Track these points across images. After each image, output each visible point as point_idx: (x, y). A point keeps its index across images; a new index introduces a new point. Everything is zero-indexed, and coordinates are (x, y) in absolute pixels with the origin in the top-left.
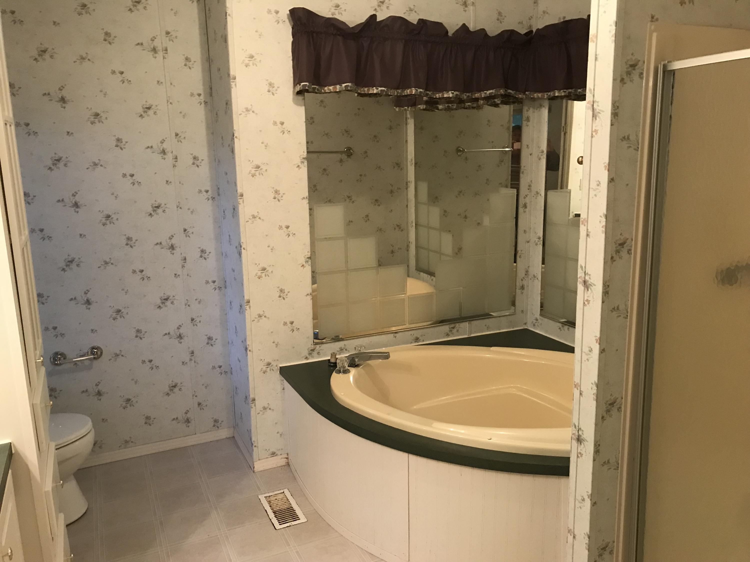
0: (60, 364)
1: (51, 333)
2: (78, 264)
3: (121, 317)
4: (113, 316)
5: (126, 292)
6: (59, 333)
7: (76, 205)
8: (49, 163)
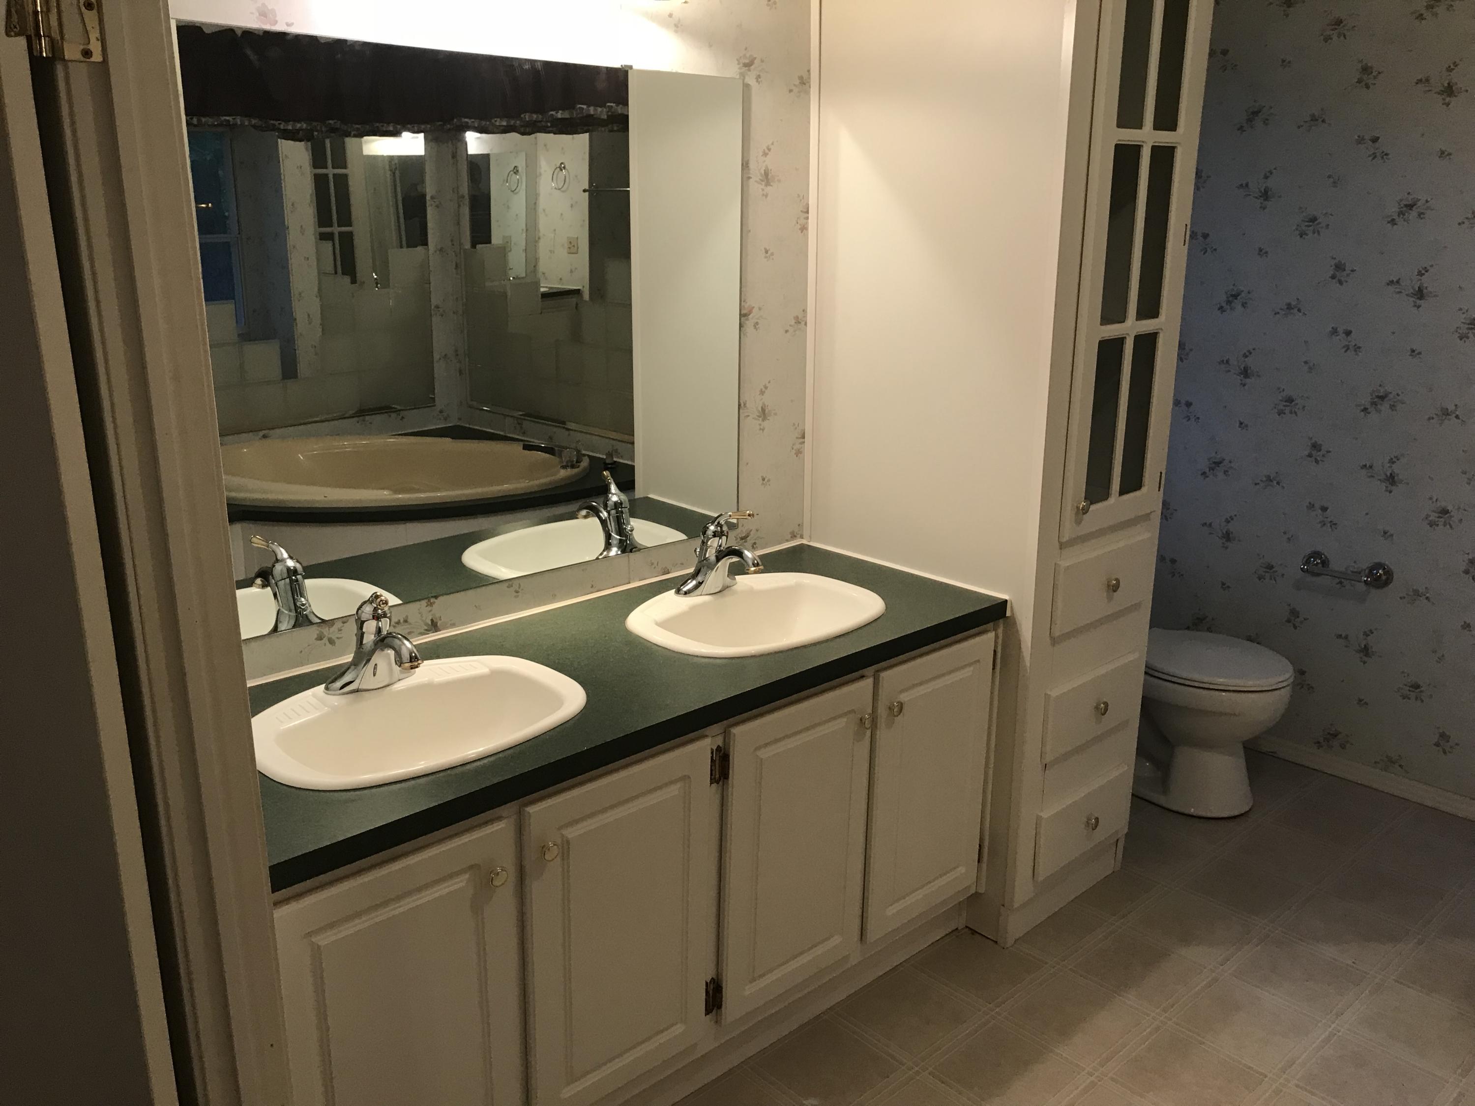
0: (1318, 575)
1: (1317, 515)
2: (1393, 406)
3: (1445, 525)
4: (1431, 519)
5: (1468, 479)
6: (1329, 520)
7: (1420, 294)
8: (1392, 210)
